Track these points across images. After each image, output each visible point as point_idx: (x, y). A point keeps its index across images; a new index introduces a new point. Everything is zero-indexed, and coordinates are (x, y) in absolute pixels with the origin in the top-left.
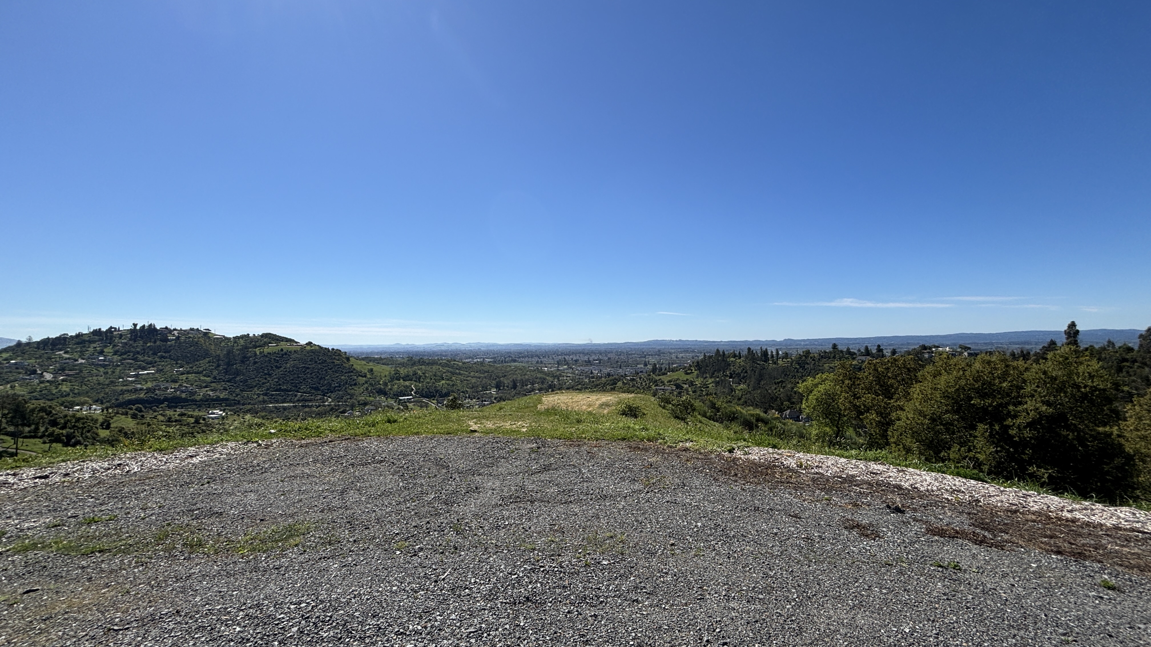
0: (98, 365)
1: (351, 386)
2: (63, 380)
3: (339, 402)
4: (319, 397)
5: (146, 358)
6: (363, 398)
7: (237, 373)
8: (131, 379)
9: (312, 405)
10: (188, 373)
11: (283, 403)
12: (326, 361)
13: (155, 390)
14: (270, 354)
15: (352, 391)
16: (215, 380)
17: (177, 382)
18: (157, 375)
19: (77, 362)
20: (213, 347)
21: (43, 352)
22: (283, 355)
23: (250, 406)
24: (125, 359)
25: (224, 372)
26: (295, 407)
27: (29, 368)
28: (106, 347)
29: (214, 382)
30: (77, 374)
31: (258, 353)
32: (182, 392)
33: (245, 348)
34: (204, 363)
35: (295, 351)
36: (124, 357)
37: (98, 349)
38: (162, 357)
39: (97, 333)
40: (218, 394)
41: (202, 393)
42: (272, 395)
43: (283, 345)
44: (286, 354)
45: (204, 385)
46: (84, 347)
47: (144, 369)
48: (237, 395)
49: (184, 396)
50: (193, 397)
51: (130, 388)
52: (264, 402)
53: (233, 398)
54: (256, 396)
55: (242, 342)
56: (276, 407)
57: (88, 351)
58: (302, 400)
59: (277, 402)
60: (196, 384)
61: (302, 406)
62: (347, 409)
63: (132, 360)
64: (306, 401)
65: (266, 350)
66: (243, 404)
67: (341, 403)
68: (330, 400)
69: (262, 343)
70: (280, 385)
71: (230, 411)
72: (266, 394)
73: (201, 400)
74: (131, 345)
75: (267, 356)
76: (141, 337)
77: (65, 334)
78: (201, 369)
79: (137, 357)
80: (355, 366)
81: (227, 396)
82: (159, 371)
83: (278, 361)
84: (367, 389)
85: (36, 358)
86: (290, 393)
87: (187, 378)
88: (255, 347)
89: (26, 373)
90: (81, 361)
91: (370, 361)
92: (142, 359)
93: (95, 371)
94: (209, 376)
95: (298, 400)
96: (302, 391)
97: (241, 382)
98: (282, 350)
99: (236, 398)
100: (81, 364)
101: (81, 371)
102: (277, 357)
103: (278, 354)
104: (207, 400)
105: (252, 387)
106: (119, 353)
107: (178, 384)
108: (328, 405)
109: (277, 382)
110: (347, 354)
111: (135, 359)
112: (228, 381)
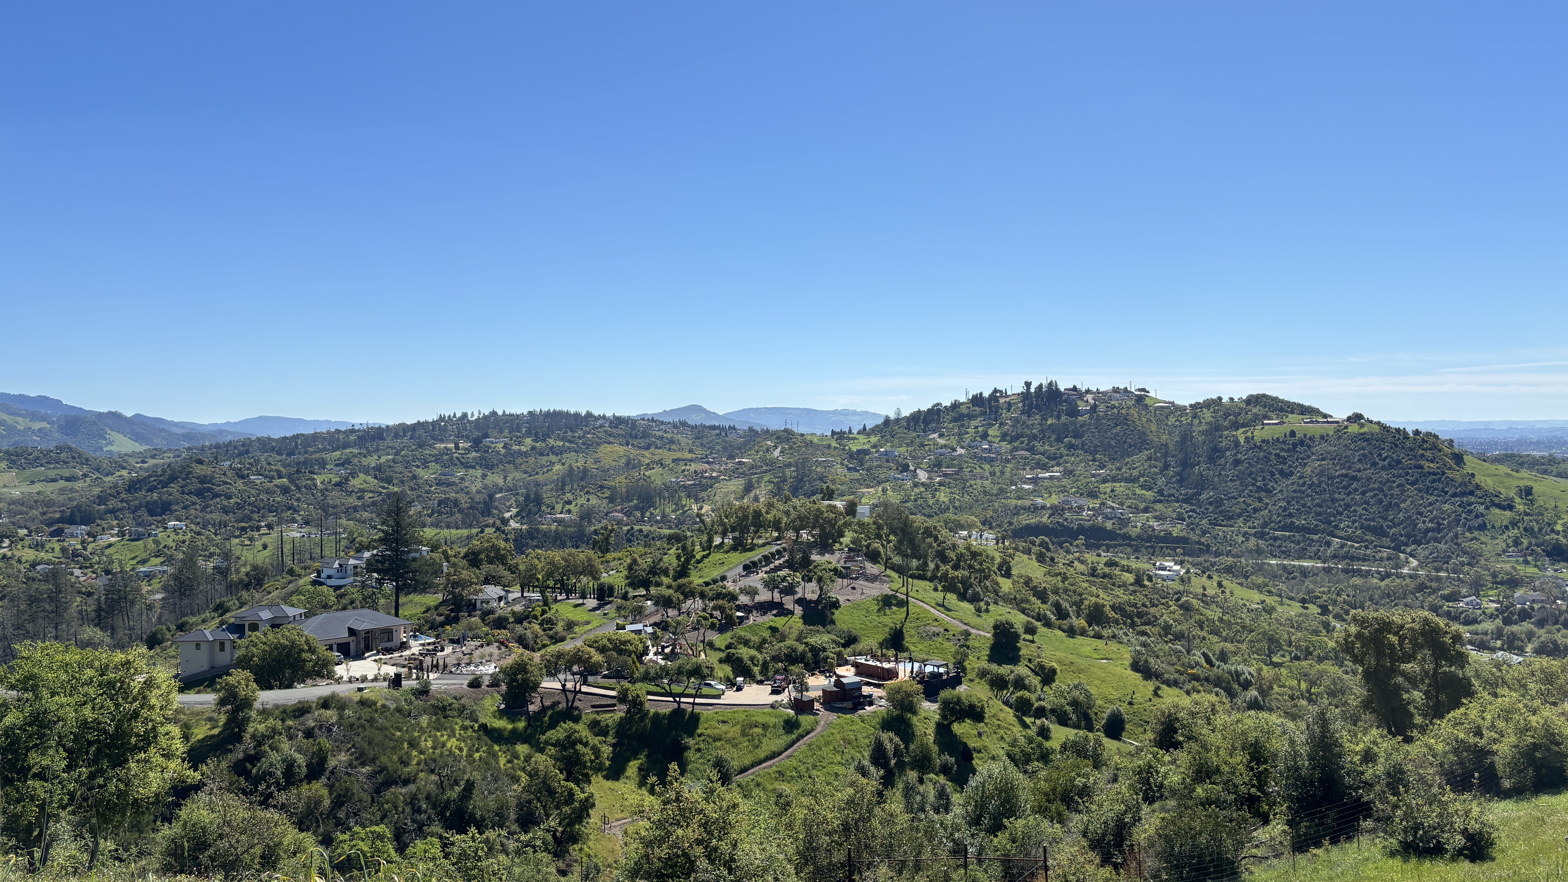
0: (981, 458)
1: (1470, 530)
2: (941, 484)
3: (1438, 570)
4: (1385, 553)
5: (1047, 447)
6: (1507, 567)
7: (1202, 484)
8: (1026, 487)
9: (1368, 572)
10: (1114, 479)
11: (1299, 558)
12: (1399, 462)
13: (1063, 509)
14: (1268, 442)
15: (1475, 545)
16: (1162, 497)
17: (1096, 497)
18: (1065, 482)
19: (955, 454)
20: (1154, 427)
21: (914, 434)
22: (1295, 445)
23: (1230, 560)
24: (1016, 449)
25: (1178, 481)
26: (1328, 571)
27: (901, 460)
28: (991, 425)
29: (1160, 501)
30: (957, 473)
31: (1242, 441)
32: (1107, 518)
33: (1215, 429)
34: (1139, 460)
35: (1322, 437)
36: (1016, 444)
37: (980, 429)
38: (1071, 446)
39: (977, 400)
40: (1167, 526)
41: (1139, 523)
42: (1276, 539)
43: (1294, 422)
44: (1302, 442)
45: (1142, 506)
46: (963, 425)
47: (1045, 468)
48: (1204, 533)
49: (1109, 525)
50: (1124, 530)
51: (1027, 503)
52: (1259, 552)
53: (1196, 538)
54: (1241, 539)
55: (1207, 415)
56: (1284, 567)
57: (967, 433)
58: (1344, 558)
59: (1286, 554)
60: (1128, 502)
61: (1346, 571)
62: (1464, 591)
63: (1028, 450)
64: (1353, 558)
65: (1259, 434)
66: (1217, 554)
67: (1443, 574)
68: (1414, 563)
69: (1249, 416)
70: (1291, 515)
71: (1194, 565)
72: (1261, 536)
73: (1139, 537)
74: (1024, 423)
75: (1260, 447)
76: (1038, 407)
77: (938, 404)
78: (1135, 473)
79: (1034, 446)
80: (1478, 479)
81: (1184, 534)
82: (1069, 473)
83: (1284, 460)
84: (1517, 543)
85: (907, 445)
86: (1315, 537)
87: (1112, 491)
88: (1236, 426)
89: (897, 469)
90: (960, 451)
91: (1522, 464)
92: (1041, 449)
93: (979, 470)
94: (1150, 489)
95: (1334, 557)
96: (1342, 534)
97: (1211, 504)
98: (1293, 434)
99: (1203, 540)
100: (960, 455)
101: (961, 469)
102: (1283, 449)
103: (1284, 442)
104: (1149, 539)
105: (1231, 518)
106: (1008, 438)
107: (1098, 502)
108: (1411, 576)
109: (1285, 509)
110: (1455, 444)
111: (1031, 449)
112: (1186, 501)
